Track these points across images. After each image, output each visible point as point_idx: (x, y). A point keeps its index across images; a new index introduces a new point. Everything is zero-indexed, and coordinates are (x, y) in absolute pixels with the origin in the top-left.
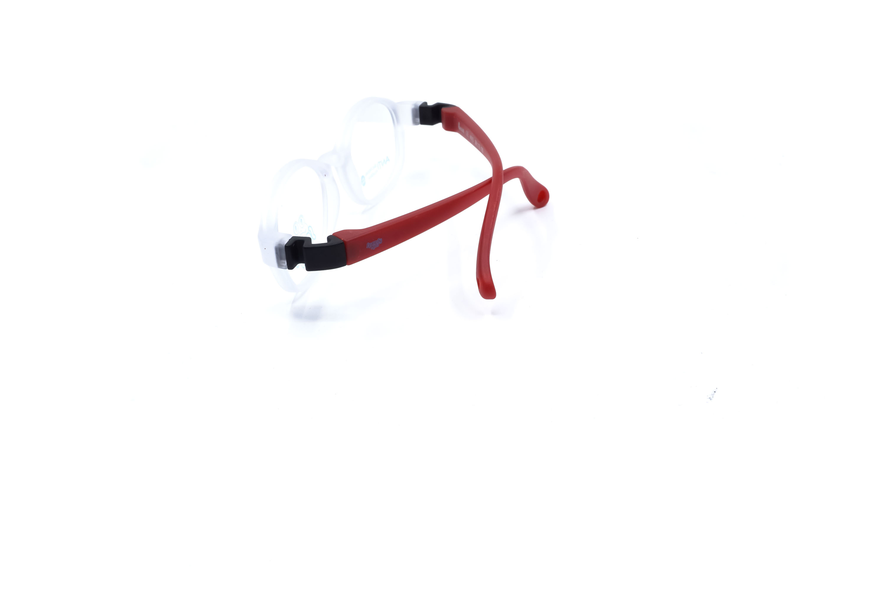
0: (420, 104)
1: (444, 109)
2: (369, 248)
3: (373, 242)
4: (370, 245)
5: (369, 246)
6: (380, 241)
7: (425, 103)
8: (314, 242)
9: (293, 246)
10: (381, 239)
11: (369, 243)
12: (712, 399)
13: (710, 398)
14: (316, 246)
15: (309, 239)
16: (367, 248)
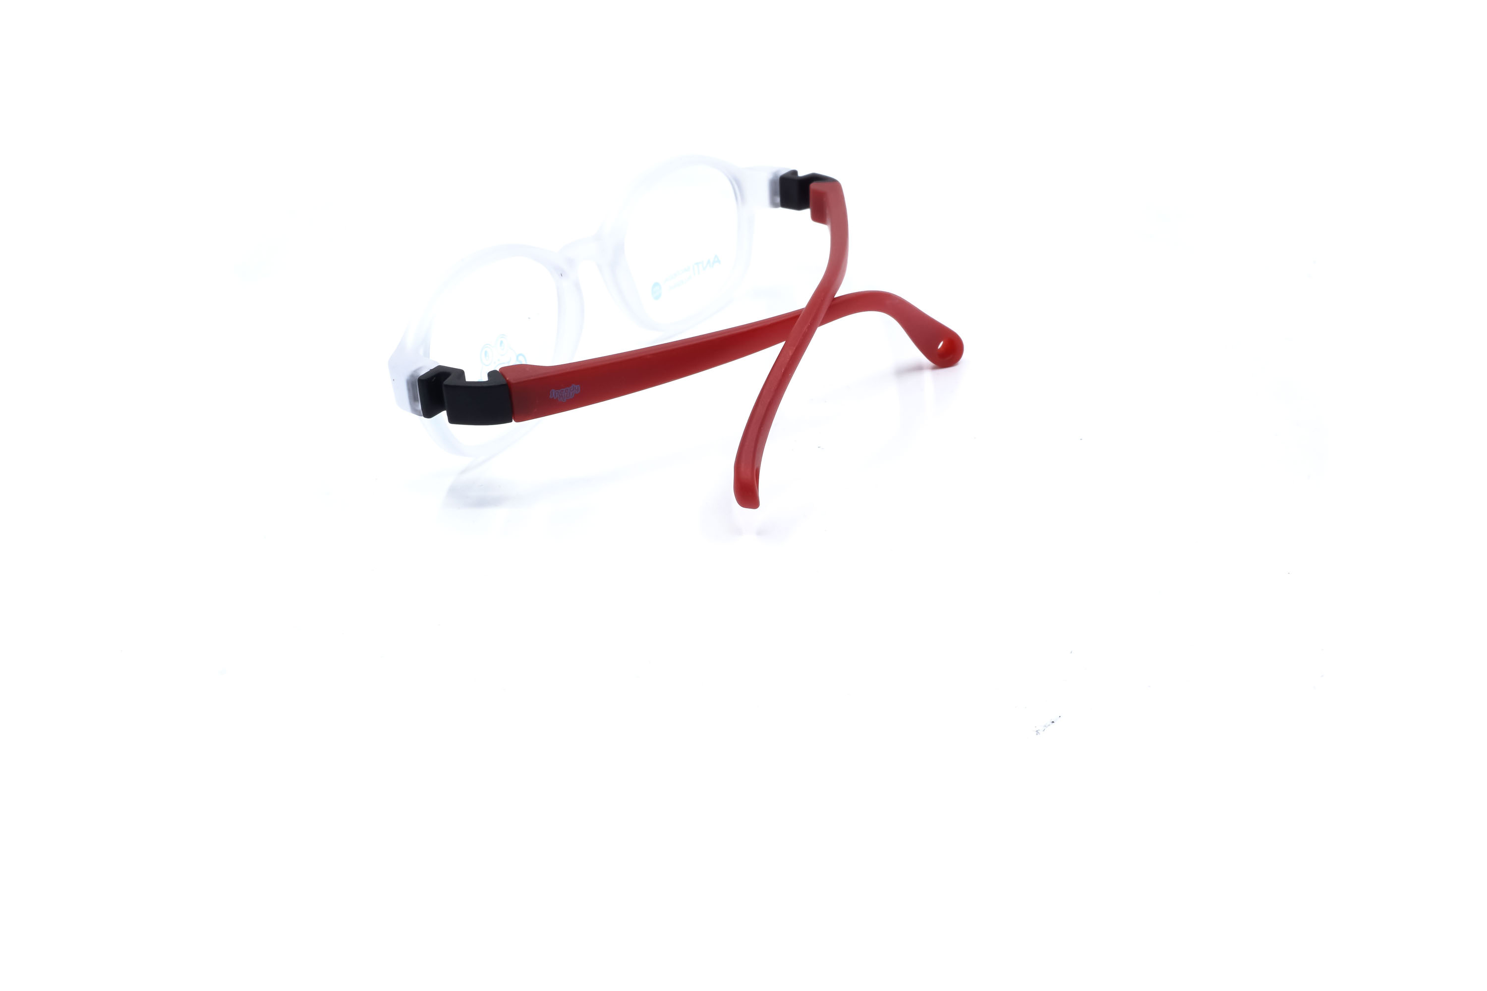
0: (783, 172)
1: (813, 186)
2: (555, 398)
3: (563, 389)
4: (557, 393)
5: (554, 394)
6: (575, 389)
7: (795, 173)
8: (469, 378)
9: (433, 380)
10: (578, 387)
11: (554, 390)
12: (1039, 734)
13: (1037, 731)
14: (473, 385)
15: (461, 373)
16: (551, 397)
